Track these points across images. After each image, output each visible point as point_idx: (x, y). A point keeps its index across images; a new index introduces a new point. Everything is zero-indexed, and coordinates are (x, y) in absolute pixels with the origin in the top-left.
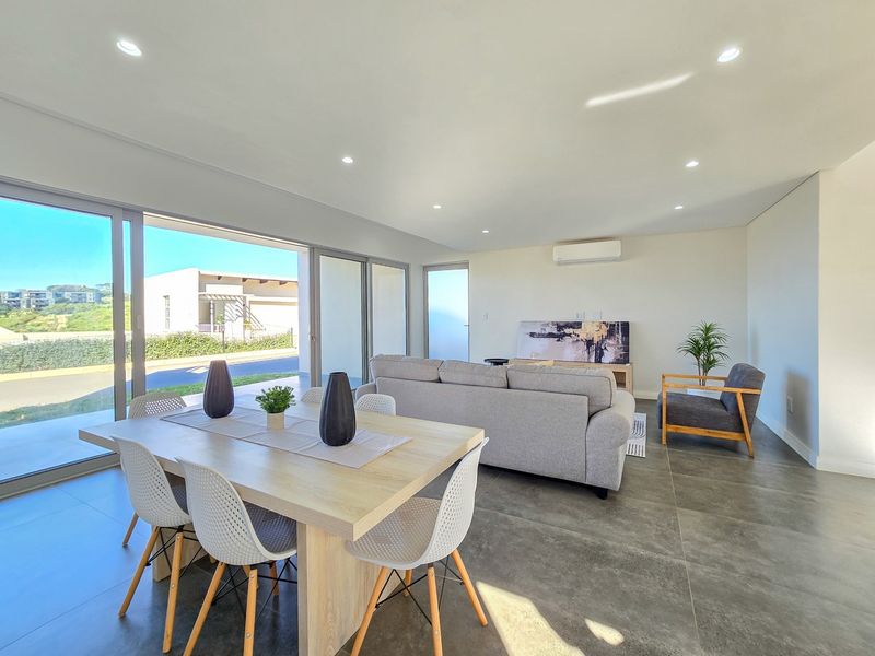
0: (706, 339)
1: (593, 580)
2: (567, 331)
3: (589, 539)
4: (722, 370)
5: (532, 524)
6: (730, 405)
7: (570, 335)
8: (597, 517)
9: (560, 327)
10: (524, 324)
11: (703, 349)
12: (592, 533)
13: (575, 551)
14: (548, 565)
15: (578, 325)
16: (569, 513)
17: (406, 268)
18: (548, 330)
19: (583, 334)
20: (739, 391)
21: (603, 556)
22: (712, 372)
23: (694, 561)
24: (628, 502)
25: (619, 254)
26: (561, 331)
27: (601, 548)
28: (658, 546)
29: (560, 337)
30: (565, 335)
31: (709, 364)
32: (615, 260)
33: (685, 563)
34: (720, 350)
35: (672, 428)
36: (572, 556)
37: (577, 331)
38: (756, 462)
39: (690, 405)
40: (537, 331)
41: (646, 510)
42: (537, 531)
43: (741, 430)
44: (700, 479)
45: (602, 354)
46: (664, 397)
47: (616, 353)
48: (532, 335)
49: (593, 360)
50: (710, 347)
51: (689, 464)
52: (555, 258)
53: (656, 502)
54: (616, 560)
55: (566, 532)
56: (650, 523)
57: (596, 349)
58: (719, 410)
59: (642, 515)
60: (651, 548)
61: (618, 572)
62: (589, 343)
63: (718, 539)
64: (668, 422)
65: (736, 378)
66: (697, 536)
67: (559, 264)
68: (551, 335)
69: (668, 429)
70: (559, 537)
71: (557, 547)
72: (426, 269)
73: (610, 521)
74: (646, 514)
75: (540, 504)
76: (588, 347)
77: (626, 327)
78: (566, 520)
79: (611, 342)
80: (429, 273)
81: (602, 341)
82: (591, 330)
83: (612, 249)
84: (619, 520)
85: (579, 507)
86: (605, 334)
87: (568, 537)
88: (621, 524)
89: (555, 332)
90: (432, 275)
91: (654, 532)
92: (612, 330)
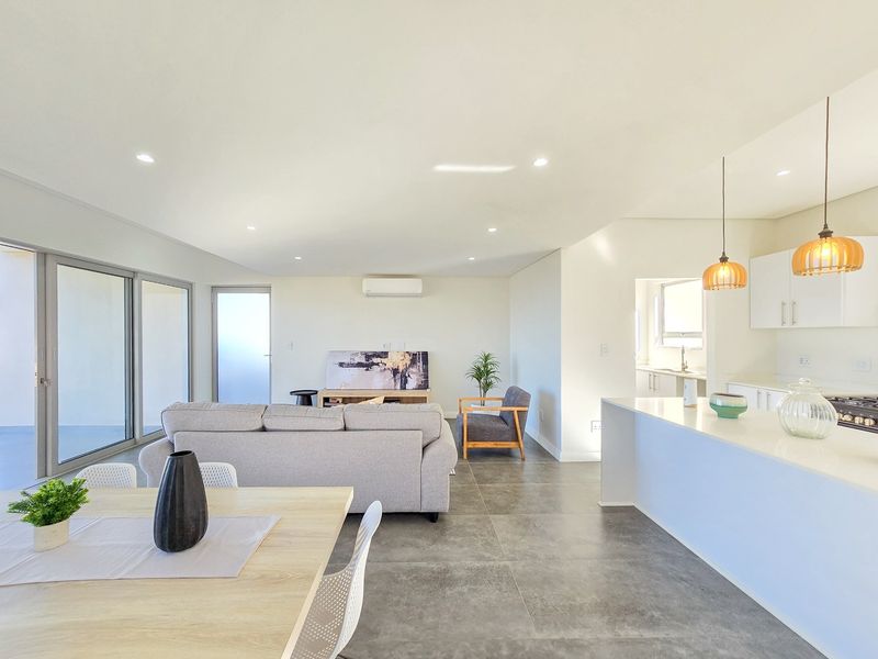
0: (485, 366)
1: (448, 605)
2: (375, 360)
3: (434, 566)
4: (498, 391)
5: (381, 566)
6: (509, 421)
7: (377, 364)
8: (435, 541)
9: (368, 356)
10: (333, 354)
11: (483, 374)
12: (436, 559)
13: (427, 581)
14: (408, 604)
15: (385, 355)
16: (412, 545)
17: (189, 287)
18: (357, 360)
19: (390, 362)
20: (515, 409)
21: (449, 578)
22: (490, 392)
23: (512, 559)
24: (454, 520)
25: (420, 291)
26: (369, 361)
27: (446, 571)
28: (487, 555)
29: (368, 366)
30: (373, 364)
31: (488, 386)
32: (416, 296)
33: (508, 563)
34: (496, 375)
35: (471, 445)
36: (425, 587)
37: (384, 360)
38: (526, 463)
39: (483, 424)
40: (347, 361)
41: (470, 523)
42: (389, 573)
43: (517, 440)
44: (497, 485)
45: (406, 382)
46: (465, 418)
47: (418, 380)
48: (341, 365)
49: (398, 387)
50: (488, 373)
51: (488, 474)
52: (365, 290)
53: (474, 513)
54: (460, 579)
55: (414, 564)
56: (475, 535)
57: (400, 376)
58: (501, 425)
59: (468, 530)
60: (481, 558)
61: (465, 589)
62: (395, 371)
63: (523, 535)
64: (468, 440)
65: (512, 399)
66: (509, 536)
67: (368, 296)
68: (360, 365)
69: (467, 445)
70: (410, 572)
71: (410, 583)
72: (215, 289)
73: (446, 541)
74: (470, 527)
75: (383, 543)
76: (394, 376)
77: (425, 355)
78: (411, 552)
79: (414, 370)
80: (220, 295)
81: (407, 369)
82: (397, 360)
83: (414, 286)
84: (452, 539)
85: (419, 536)
86: (409, 363)
87: (417, 569)
88: (454, 543)
89: (363, 361)
90: (222, 297)
91: (480, 543)
92: (414, 358)
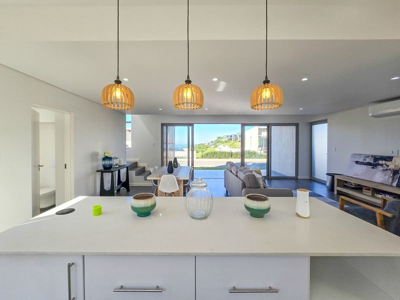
2: (380, 162)
7: (382, 165)
9: (376, 159)
10: (354, 155)
15: (390, 159)
18: (368, 160)
19: (392, 165)
26: (376, 162)
29: (374, 165)
30: (379, 164)
37: (388, 163)
40: (361, 160)
48: (357, 162)
68: (369, 164)
76: (394, 175)
89: (372, 162)
